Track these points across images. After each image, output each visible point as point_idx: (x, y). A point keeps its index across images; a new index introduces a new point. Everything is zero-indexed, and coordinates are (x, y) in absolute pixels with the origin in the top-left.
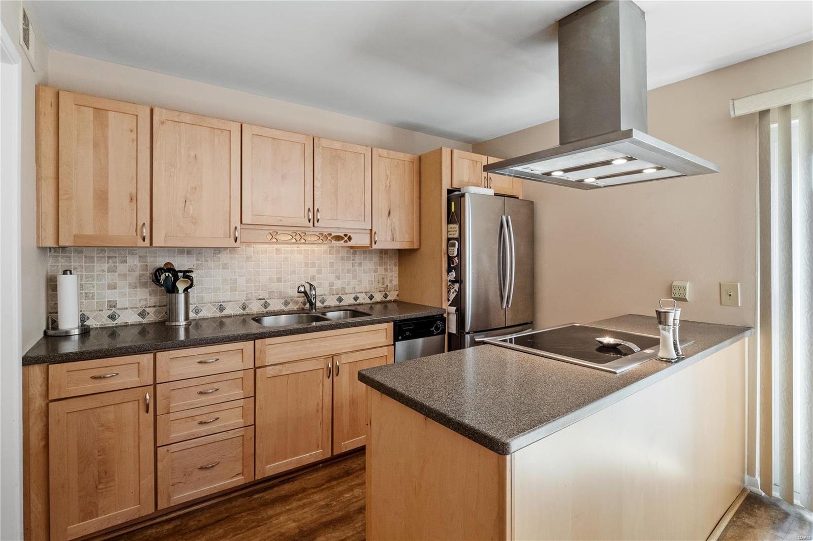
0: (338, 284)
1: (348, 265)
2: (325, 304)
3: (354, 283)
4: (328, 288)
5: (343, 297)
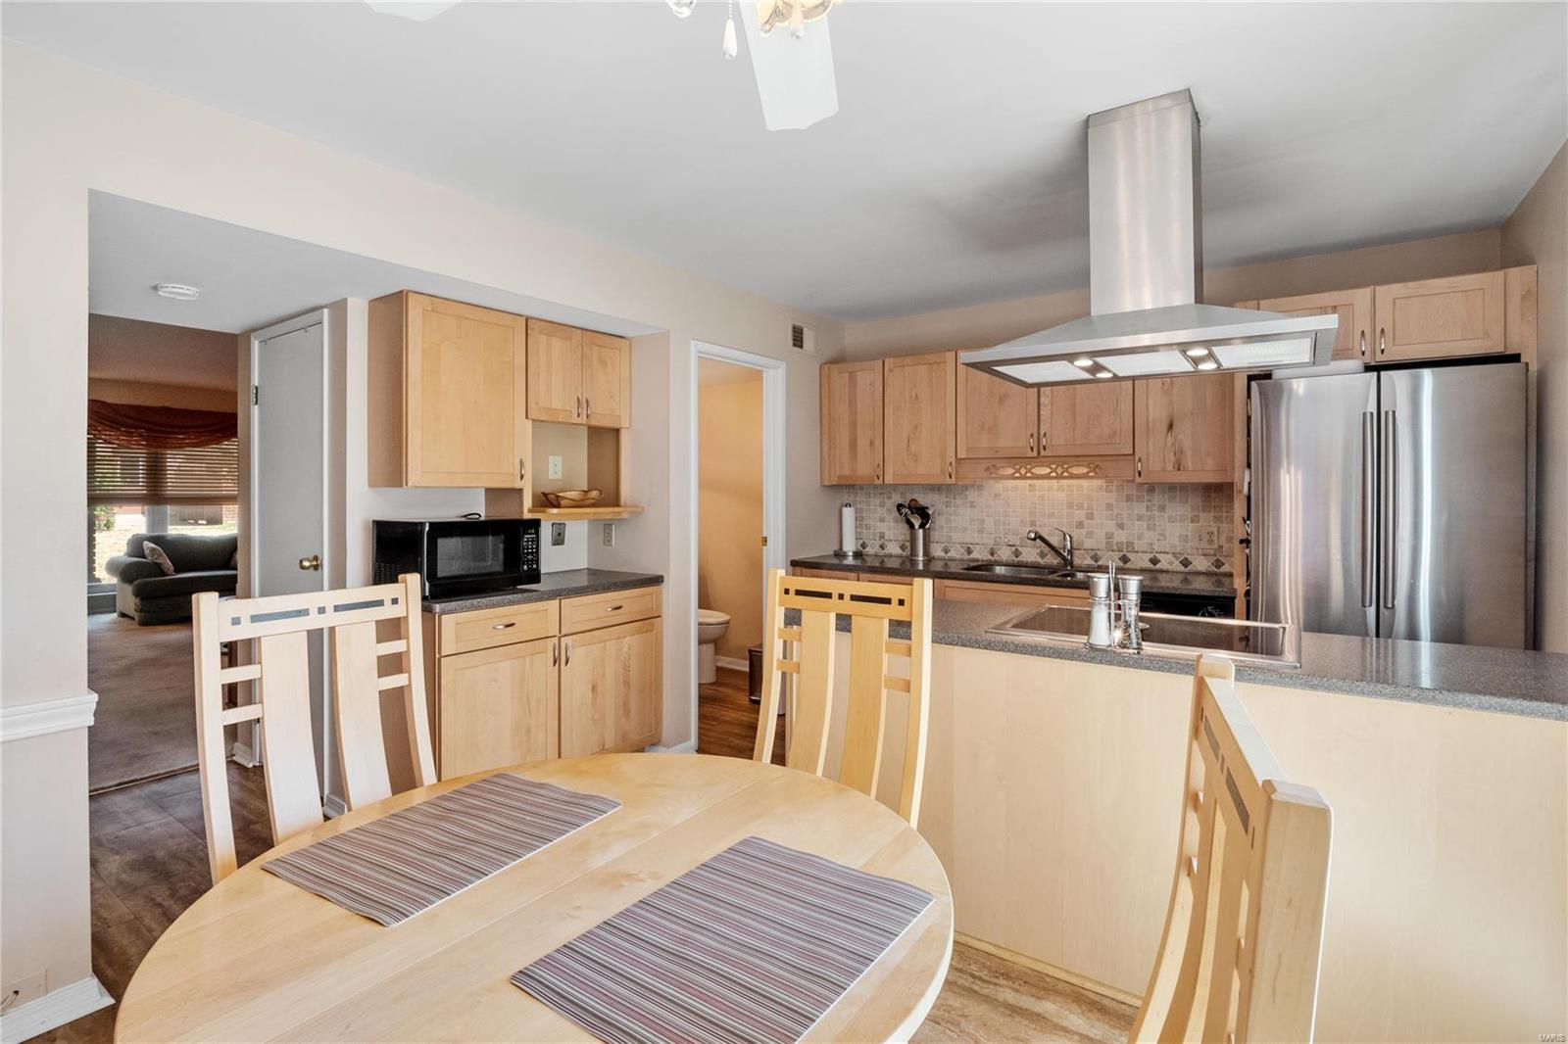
0: (1121, 536)
1: (1140, 508)
2: (1100, 563)
3: (1149, 536)
4: (1104, 541)
5: (1130, 556)
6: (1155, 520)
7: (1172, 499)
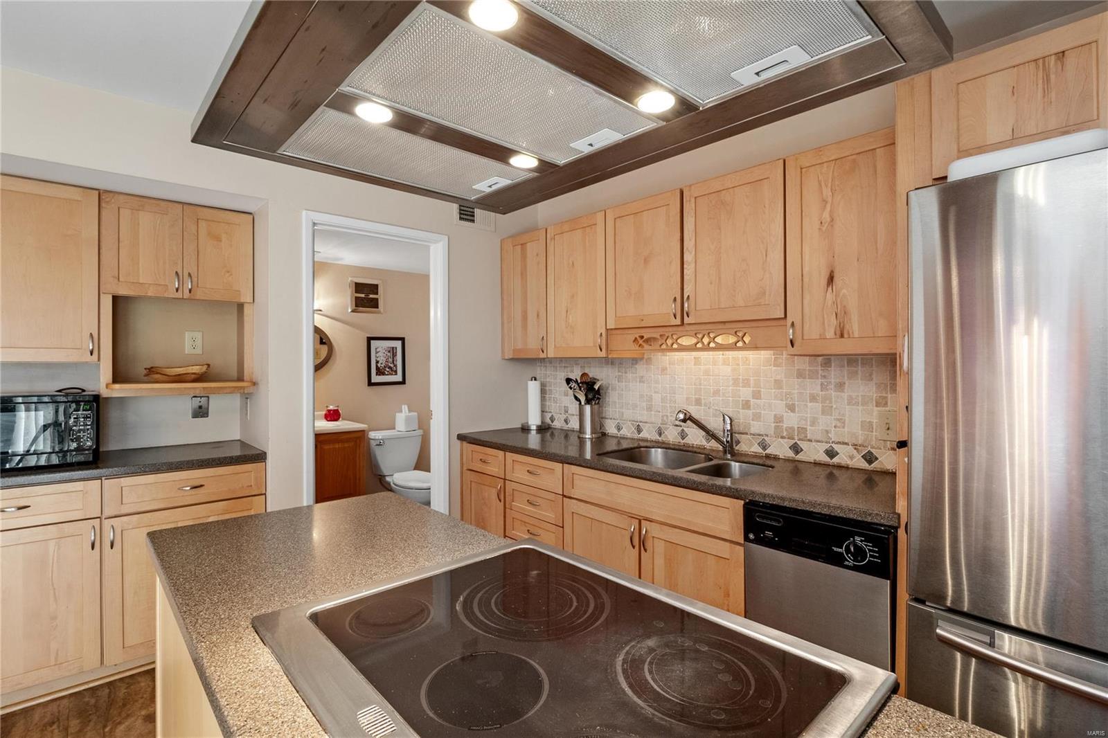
0: (791, 421)
1: (813, 386)
2: (768, 451)
3: (825, 422)
4: (773, 425)
5: (802, 445)
6: (831, 402)
7: (853, 375)
